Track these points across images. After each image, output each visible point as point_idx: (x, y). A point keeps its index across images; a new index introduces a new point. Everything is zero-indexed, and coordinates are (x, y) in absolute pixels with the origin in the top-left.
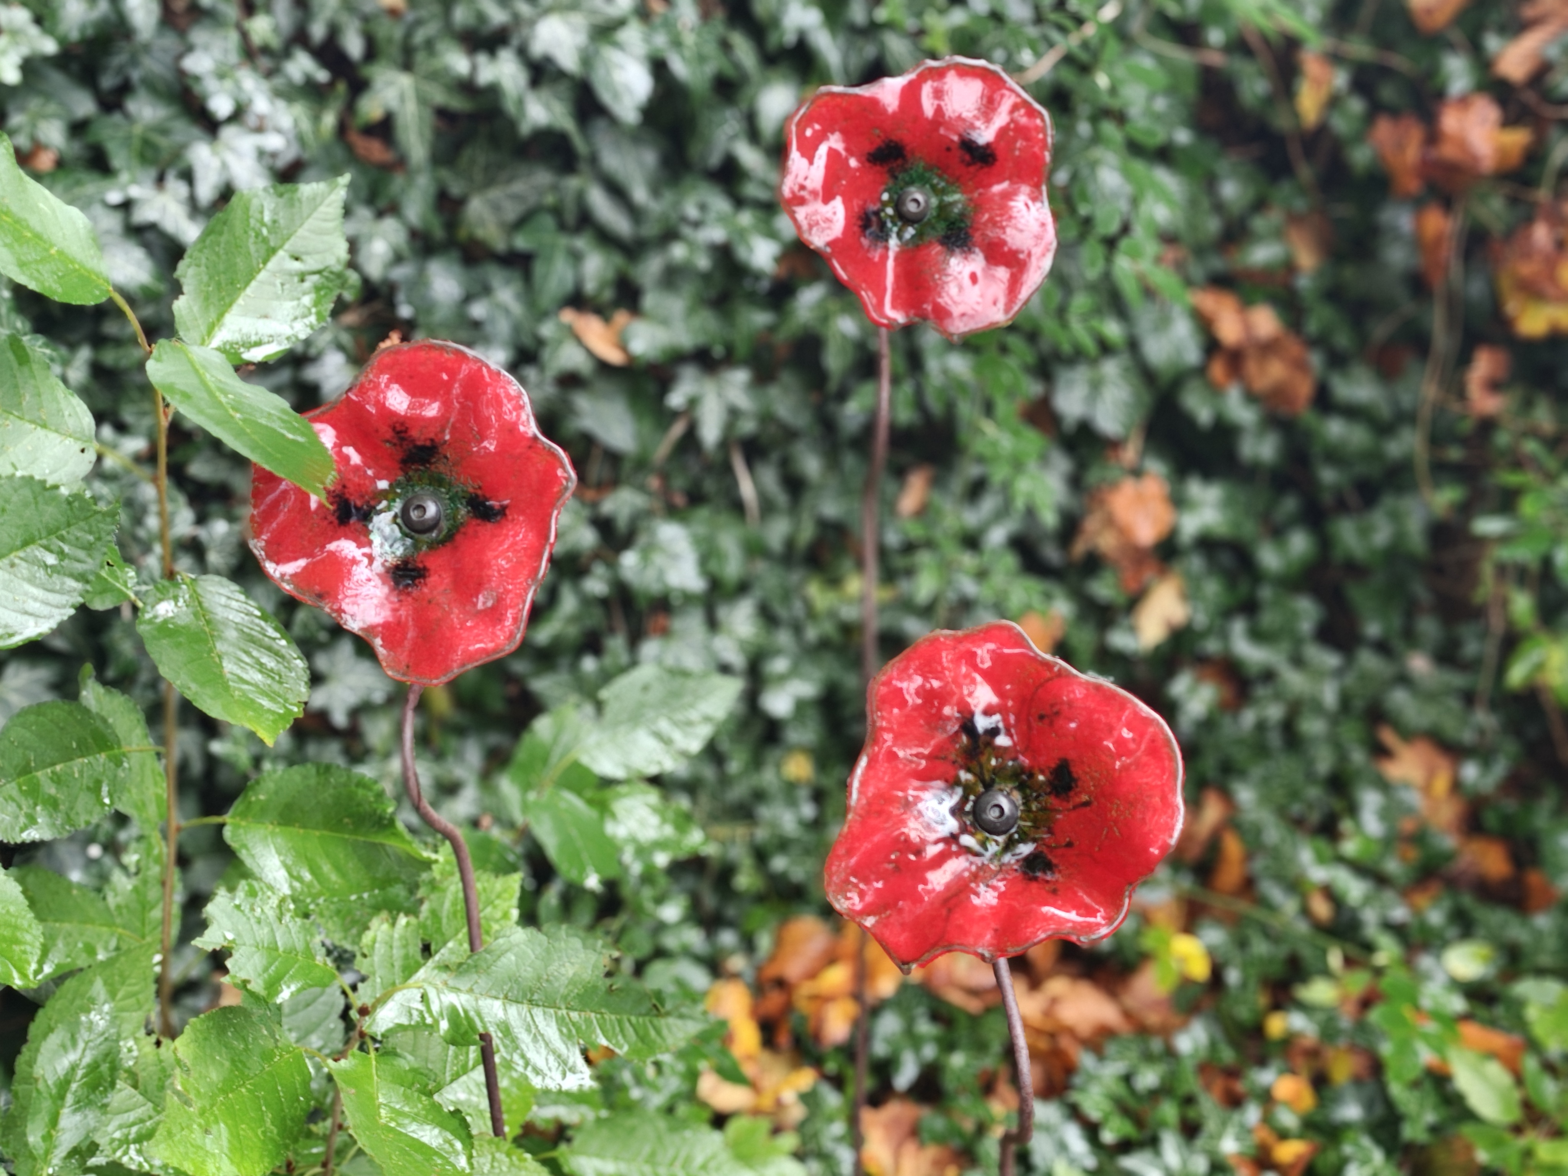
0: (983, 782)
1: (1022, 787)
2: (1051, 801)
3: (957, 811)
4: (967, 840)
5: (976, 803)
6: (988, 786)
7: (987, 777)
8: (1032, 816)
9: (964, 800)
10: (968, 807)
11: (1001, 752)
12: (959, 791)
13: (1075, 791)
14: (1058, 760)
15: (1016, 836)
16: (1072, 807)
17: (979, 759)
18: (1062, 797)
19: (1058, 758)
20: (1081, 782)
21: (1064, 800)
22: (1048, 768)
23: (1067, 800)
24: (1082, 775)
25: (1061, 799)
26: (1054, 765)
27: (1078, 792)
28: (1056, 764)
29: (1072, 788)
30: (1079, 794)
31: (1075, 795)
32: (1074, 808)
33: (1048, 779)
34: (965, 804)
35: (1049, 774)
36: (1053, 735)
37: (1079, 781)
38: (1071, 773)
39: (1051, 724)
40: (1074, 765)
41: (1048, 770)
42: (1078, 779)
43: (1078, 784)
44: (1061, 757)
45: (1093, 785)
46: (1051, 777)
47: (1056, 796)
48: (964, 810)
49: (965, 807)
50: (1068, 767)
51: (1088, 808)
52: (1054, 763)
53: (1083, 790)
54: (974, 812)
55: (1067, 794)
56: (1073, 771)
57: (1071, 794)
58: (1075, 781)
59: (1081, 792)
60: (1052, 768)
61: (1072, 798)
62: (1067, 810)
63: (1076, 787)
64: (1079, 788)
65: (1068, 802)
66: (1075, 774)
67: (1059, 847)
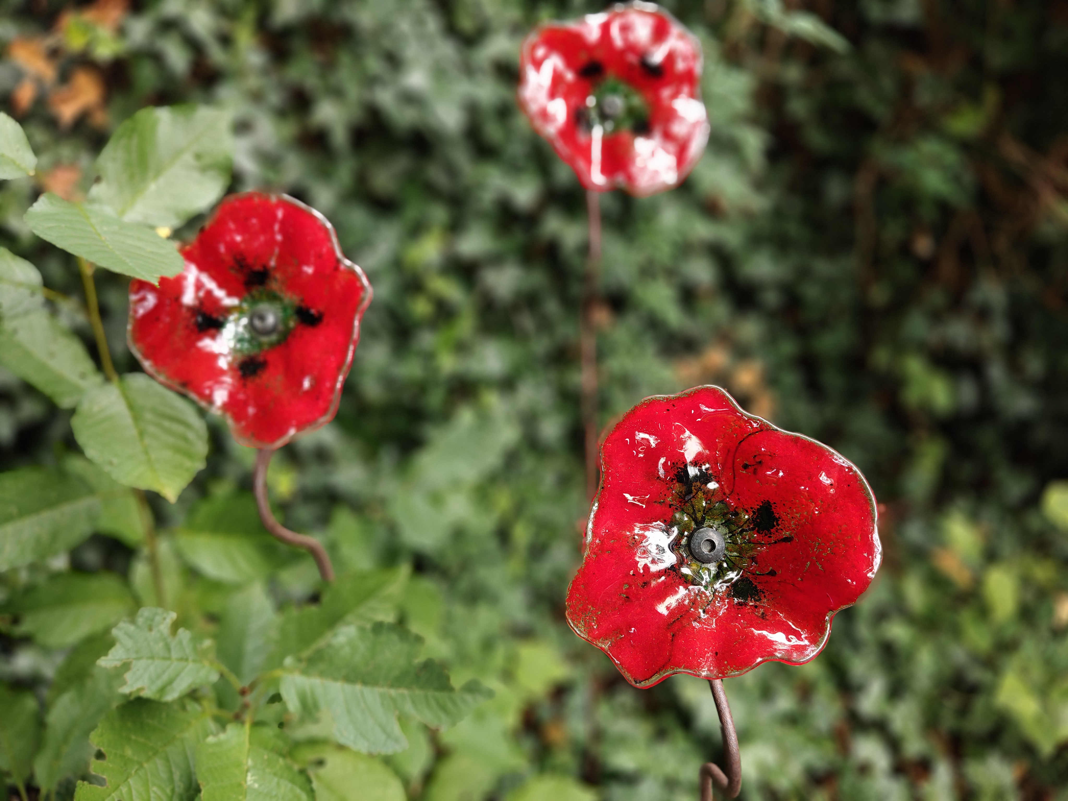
0: (695, 520)
1: (727, 523)
2: (754, 535)
3: (674, 547)
4: (685, 570)
5: (689, 537)
6: (699, 524)
7: (699, 515)
8: (737, 547)
9: (681, 535)
10: (684, 541)
11: (709, 495)
12: (675, 530)
13: (777, 528)
14: (762, 502)
15: (725, 565)
16: (774, 541)
17: (691, 502)
18: (764, 532)
19: (762, 501)
20: (783, 520)
21: (766, 535)
22: (752, 508)
23: (769, 535)
24: (784, 515)
25: (763, 534)
26: (758, 507)
27: (779, 529)
28: (760, 506)
29: (775, 526)
30: (780, 531)
31: (777, 531)
32: (775, 542)
33: (752, 517)
34: (680, 539)
35: (753, 514)
36: (758, 482)
37: (781, 520)
38: (773, 513)
39: (755, 472)
40: (776, 506)
41: (752, 510)
42: (780, 518)
43: (780, 522)
44: (765, 501)
45: (795, 524)
46: (755, 516)
47: (758, 532)
48: (681, 545)
49: (681, 542)
50: (772, 509)
51: (789, 543)
52: (758, 505)
53: (784, 528)
54: (688, 545)
55: (769, 530)
56: (774, 512)
57: (772, 530)
58: (777, 520)
59: (782, 530)
60: (756, 509)
61: (774, 534)
62: (769, 544)
63: (778, 525)
64: (780, 526)
65: (770, 537)
66: (776, 515)
67: (763, 575)
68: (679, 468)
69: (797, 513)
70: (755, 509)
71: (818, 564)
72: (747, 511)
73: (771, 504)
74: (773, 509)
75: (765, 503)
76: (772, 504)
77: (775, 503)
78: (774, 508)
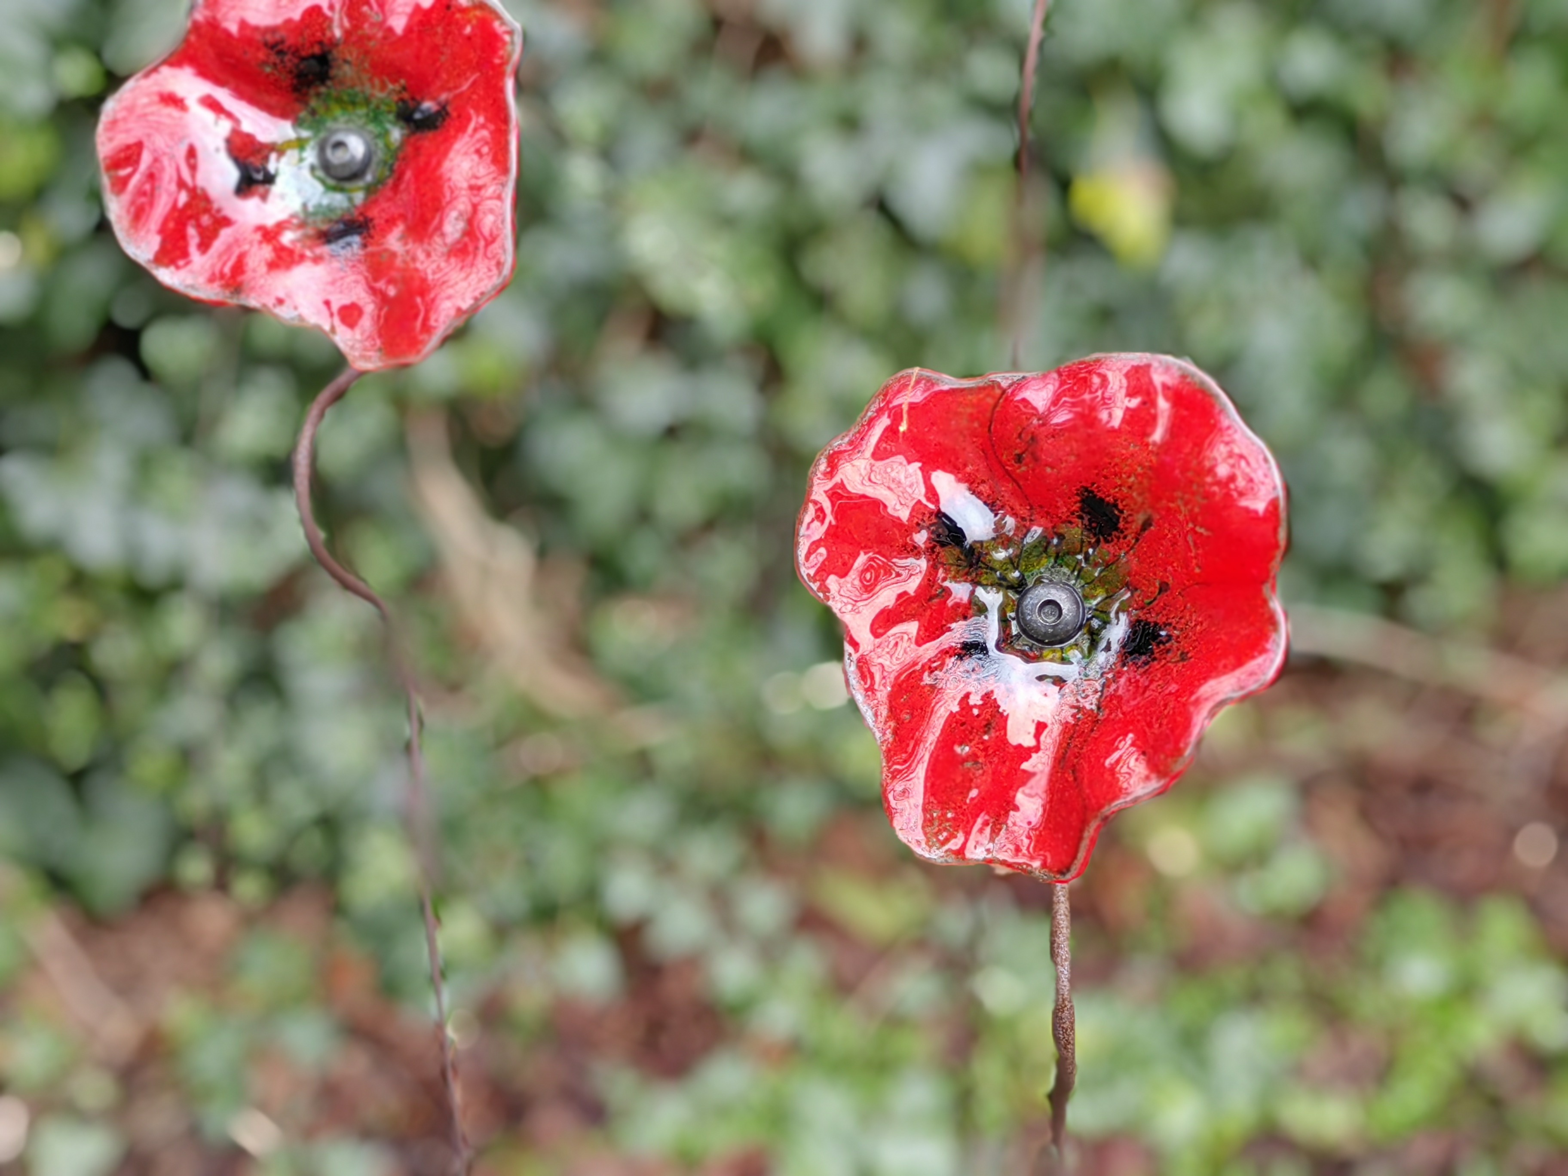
0: (1011, 588)
1: (1060, 560)
2: (1106, 550)
5: (1017, 618)
6: (1022, 589)
8: (1097, 584)
10: (1015, 629)
13: (1124, 518)
14: (1077, 494)
15: (1095, 623)
16: (1133, 541)
17: (984, 563)
18: (1113, 537)
19: (1075, 492)
20: (1122, 502)
21: (1118, 538)
22: (1072, 513)
23: (1122, 536)
24: (1117, 492)
25: (1115, 540)
26: (1078, 505)
27: (1128, 517)
28: (1080, 502)
29: (1118, 518)
30: (1130, 519)
31: (1127, 522)
32: (1137, 540)
33: (1084, 526)
34: (1006, 629)
35: (1080, 521)
36: (1048, 470)
37: (1119, 502)
38: (1102, 500)
39: (1036, 459)
40: (1098, 487)
41: (1074, 516)
42: (1116, 500)
43: (1120, 507)
44: (1077, 490)
45: (1140, 494)
46: (1086, 522)
47: (1107, 541)
48: (1012, 637)
49: (1008, 634)
50: (1095, 496)
51: (1152, 528)
52: (1075, 503)
53: (1132, 510)
54: (1024, 631)
55: (1117, 529)
56: (1103, 496)
57: (1121, 525)
58: (1115, 506)
59: (1130, 515)
60: (1077, 509)
61: (1126, 529)
62: (1131, 548)
63: (1121, 512)
64: (1125, 511)
65: (1125, 537)
66: (1107, 499)
67: (1155, 599)
68: (931, 525)
69: (1129, 477)
70: (1077, 512)
71: (1199, 529)
72: (1070, 522)
73: (1089, 489)
74: (1098, 494)
75: (1081, 492)
76: (1091, 487)
77: (1093, 484)
78: (1099, 491)
